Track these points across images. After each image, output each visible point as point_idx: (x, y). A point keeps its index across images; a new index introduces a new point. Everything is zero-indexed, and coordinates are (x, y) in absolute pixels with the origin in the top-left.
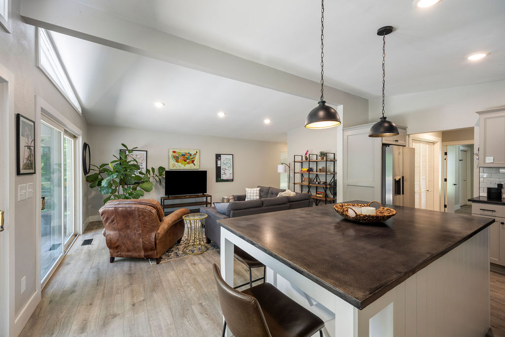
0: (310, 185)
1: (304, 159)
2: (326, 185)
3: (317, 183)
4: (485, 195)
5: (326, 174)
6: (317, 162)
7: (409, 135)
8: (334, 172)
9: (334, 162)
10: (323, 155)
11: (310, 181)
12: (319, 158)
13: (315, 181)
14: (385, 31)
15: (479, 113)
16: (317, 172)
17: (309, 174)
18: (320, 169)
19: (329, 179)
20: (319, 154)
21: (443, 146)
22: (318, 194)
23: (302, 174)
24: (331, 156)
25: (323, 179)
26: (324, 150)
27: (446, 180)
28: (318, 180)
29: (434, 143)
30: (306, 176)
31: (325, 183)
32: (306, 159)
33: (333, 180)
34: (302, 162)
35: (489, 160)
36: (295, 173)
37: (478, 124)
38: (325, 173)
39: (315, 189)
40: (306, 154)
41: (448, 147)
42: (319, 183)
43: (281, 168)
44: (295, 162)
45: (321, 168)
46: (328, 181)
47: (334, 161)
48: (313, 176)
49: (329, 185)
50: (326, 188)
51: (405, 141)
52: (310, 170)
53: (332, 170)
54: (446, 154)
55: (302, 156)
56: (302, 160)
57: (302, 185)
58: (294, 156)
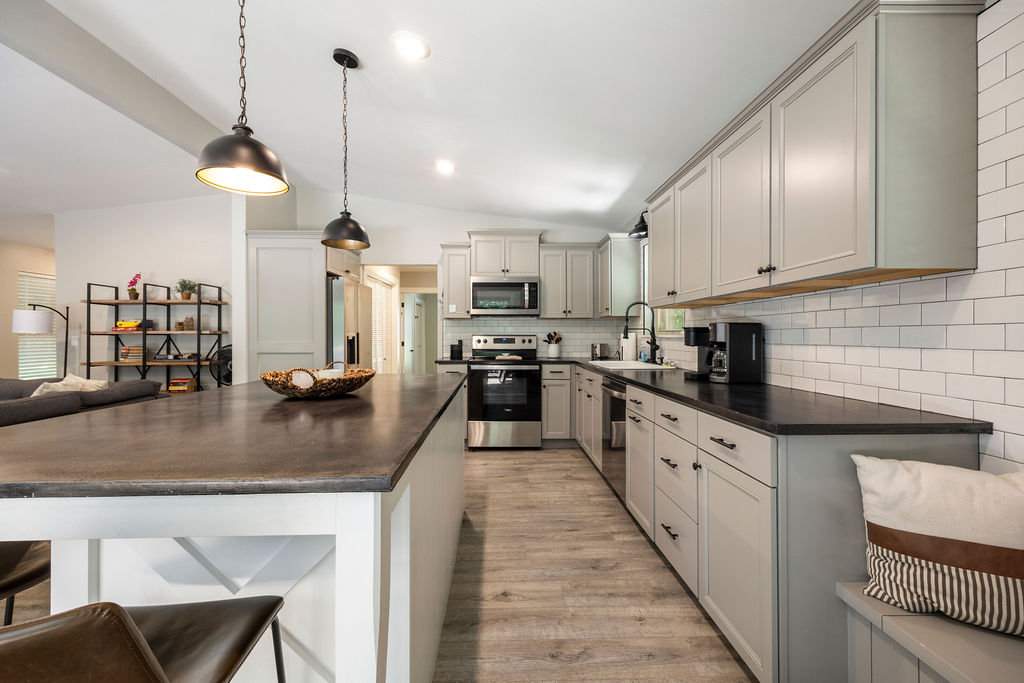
0: (148, 364)
1: (124, 295)
2: (199, 361)
3: (171, 357)
4: (449, 355)
5: (199, 334)
6: (168, 306)
7: (363, 265)
8: (220, 328)
9: (220, 306)
10: (187, 288)
11: (147, 354)
12: (177, 296)
13: (164, 352)
14: (346, 59)
15: (443, 246)
16: (168, 329)
17: (145, 335)
18: (180, 324)
19: (208, 347)
20: (174, 285)
21: (402, 293)
22: (175, 384)
23: (118, 339)
24: (212, 294)
25: (187, 348)
26: (193, 277)
27: (403, 344)
28: (174, 352)
29: (391, 286)
30: (133, 343)
31: (196, 356)
32: (134, 295)
33: (216, 349)
34: (117, 306)
35: (453, 308)
36: (89, 334)
37: (441, 262)
38: (196, 332)
39: (165, 374)
40: (133, 283)
41: (406, 295)
42: (176, 357)
43: (26, 321)
44: (89, 302)
45: (181, 319)
46: (204, 353)
47: (219, 304)
48: (155, 342)
49: (207, 359)
50: (199, 366)
51: (359, 275)
52: (146, 326)
53: (214, 325)
54: (403, 305)
55: (117, 289)
56: (117, 298)
57: (117, 368)
58: (89, 285)
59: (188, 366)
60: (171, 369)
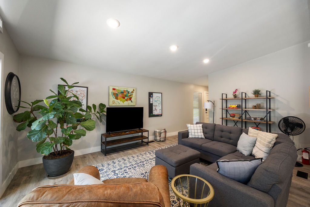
1: (230, 97)
8: (270, 108)
16: (246, 108)
18: (255, 106)
23: (227, 110)
32: (235, 96)
34: (226, 100)
36: (222, 109)
44: (222, 99)
47: (270, 98)
55: (226, 95)
56: (226, 98)
57: (226, 120)
58: (222, 94)
59: (254, 122)
60: (247, 122)
